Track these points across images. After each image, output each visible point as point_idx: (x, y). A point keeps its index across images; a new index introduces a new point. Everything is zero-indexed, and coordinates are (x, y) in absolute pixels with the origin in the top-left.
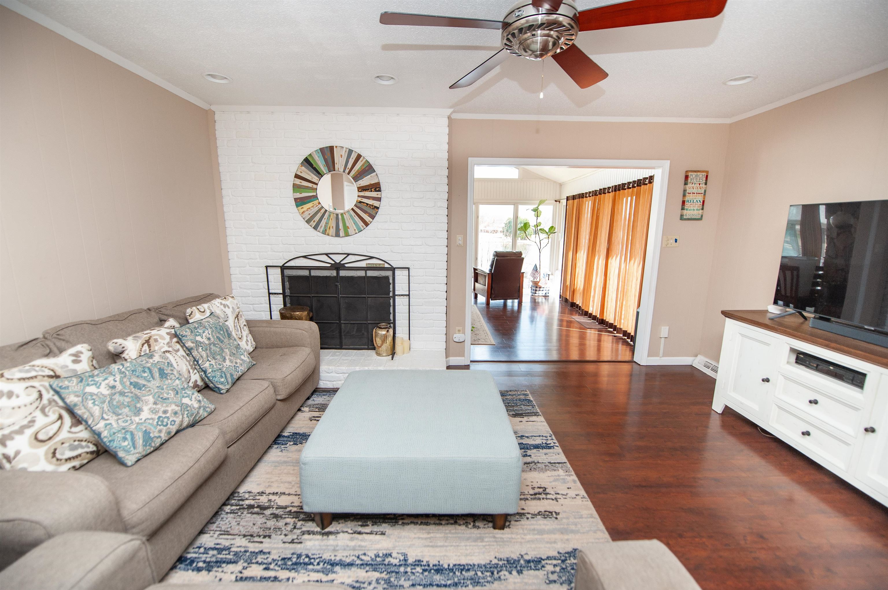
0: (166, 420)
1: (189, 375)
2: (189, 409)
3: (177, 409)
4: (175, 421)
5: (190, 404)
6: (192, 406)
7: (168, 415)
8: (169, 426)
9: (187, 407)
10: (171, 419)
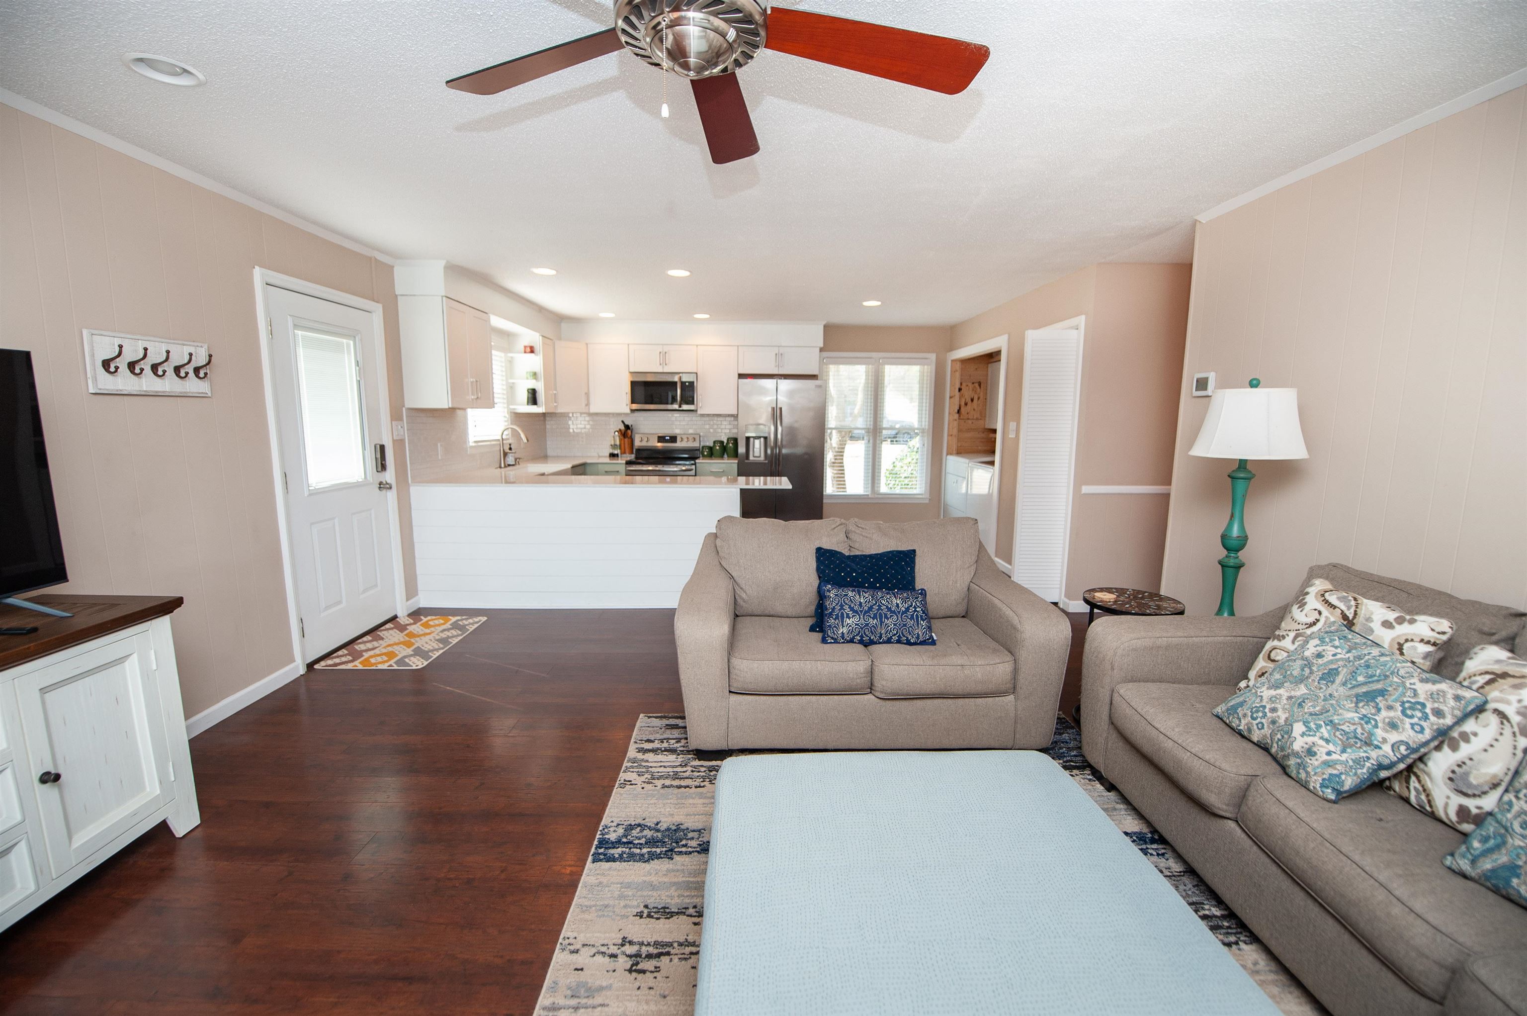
0: (1260, 714)
1: (1486, 788)
2: (1286, 736)
3: (1282, 721)
4: (1263, 728)
5: (1293, 735)
6: (1291, 739)
7: (1269, 714)
8: (1255, 722)
9: (1287, 733)
10: (1264, 721)
